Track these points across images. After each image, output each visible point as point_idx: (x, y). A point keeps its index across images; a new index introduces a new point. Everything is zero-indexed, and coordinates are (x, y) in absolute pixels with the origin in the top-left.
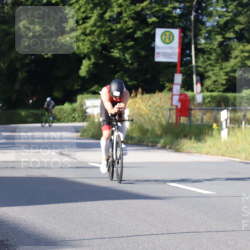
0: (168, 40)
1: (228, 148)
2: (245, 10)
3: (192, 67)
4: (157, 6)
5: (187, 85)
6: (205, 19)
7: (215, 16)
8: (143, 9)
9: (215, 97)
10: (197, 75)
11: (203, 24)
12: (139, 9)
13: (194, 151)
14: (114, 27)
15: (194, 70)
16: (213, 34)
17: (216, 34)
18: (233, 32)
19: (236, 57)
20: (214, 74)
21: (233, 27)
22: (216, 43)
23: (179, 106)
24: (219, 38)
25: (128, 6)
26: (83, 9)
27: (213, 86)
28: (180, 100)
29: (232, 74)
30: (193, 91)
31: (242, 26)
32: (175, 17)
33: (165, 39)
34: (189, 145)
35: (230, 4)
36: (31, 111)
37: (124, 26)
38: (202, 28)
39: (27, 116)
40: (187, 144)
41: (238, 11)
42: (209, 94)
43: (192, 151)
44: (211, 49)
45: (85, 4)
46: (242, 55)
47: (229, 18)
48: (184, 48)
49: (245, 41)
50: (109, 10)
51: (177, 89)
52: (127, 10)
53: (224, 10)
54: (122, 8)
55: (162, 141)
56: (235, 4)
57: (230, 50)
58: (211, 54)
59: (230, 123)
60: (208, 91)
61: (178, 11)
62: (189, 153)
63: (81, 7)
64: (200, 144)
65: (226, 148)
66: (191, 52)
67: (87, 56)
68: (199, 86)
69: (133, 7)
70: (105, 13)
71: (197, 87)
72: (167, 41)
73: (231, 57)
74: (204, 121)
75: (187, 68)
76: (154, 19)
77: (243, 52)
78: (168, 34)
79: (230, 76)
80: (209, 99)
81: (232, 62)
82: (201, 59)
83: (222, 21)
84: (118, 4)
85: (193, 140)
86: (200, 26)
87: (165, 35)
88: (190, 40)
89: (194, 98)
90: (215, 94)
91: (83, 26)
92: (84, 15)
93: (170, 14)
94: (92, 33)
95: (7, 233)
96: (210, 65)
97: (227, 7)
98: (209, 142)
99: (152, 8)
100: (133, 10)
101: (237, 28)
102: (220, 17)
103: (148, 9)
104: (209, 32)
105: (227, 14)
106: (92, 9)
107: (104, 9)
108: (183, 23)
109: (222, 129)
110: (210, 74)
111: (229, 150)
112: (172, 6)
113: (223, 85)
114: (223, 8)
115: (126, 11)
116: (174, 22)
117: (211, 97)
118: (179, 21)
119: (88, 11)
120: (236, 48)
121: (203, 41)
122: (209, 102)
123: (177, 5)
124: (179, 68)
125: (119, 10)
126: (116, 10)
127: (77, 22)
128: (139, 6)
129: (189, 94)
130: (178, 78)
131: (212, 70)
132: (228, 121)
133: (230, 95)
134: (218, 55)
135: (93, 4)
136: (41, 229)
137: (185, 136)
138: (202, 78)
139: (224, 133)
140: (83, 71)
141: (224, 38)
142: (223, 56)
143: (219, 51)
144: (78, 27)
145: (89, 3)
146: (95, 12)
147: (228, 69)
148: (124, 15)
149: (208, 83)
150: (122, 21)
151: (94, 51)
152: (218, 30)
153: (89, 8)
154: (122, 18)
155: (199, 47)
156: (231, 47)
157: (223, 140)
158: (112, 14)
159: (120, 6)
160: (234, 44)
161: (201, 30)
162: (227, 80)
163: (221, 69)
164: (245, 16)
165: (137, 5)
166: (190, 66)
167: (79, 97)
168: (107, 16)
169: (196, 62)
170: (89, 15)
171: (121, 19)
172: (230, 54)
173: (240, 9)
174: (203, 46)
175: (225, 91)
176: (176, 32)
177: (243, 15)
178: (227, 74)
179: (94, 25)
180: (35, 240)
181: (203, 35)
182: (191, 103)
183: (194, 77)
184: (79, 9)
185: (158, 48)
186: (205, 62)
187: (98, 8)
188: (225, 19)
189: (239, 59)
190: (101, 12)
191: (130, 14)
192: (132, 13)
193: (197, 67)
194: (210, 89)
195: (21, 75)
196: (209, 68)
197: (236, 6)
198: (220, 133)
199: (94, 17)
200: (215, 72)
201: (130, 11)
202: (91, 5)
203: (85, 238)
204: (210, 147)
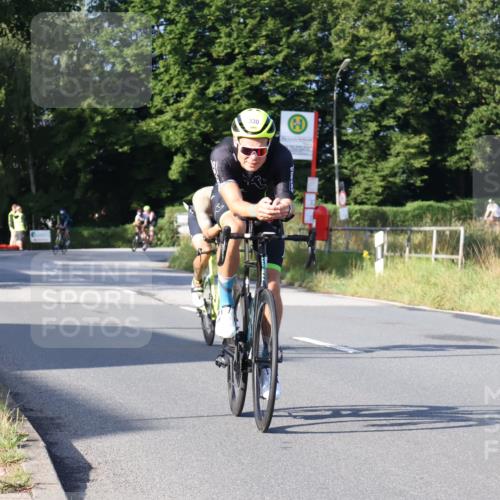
0: (298, 127)
1: (384, 285)
2: (411, 87)
3: (334, 168)
4: (284, 78)
5: (327, 194)
6: (353, 98)
7: (368, 94)
8: (263, 83)
9: (367, 212)
10: (340, 180)
11: (351, 105)
12: (258, 82)
13: (334, 290)
14: (220, 108)
15: (337, 171)
16: (365, 120)
17: (368, 121)
18: (394, 118)
19: (398, 154)
20: (365, 178)
21: (394, 111)
22: (369, 133)
23: (314, 225)
24: (373, 126)
25: (240, 78)
26: (175, 82)
27: (363, 196)
28: (315, 216)
29: (391, 179)
30: (334, 203)
31: (406, 110)
32: (310, 94)
33: (294, 127)
34: (327, 282)
35: (390, 78)
36: (97, 229)
37: (235, 108)
38: (348, 111)
39: (92, 237)
40: (324, 279)
41: (401, 88)
42: (357, 207)
43: (330, 290)
44: (361, 141)
45: (178, 74)
46: (406, 151)
47: (387, 97)
48: (322, 140)
49: (410, 131)
50: (214, 84)
51: (311, 199)
52: (240, 84)
53: (381, 85)
54: (233, 81)
55: (288, 275)
56: (396, 76)
57: (389, 145)
58: (361, 149)
59: (388, 251)
60: (356, 203)
61: (314, 86)
62: (328, 293)
63: (172, 79)
64: (343, 281)
65: (381, 287)
66: (333, 146)
67: (179, 150)
68: (343, 195)
69: (248, 80)
70: (207, 87)
71: (341, 197)
72: (297, 129)
73: (390, 155)
74: (350, 247)
75: (326, 170)
76: (278, 97)
77: (407, 146)
78: (298, 119)
79: (389, 182)
80: (358, 215)
81: (392, 162)
82: (347, 157)
83: (378, 101)
84: (226, 76)
85: (333, 276)
86: (345, 108)
87: (295, 121)
88: (332, 128)
89: (335, 212)
90: (366, 207)
91: (175, 106)
92: (177, 90)
93: (302, 91)
94: (188, 116)
95: (59, 407)
96: (360, 165)
97: (384, 80)
98: (357, 278)
99: (277, 81)
100: (248, 83)
101: (399, 111)
102: (374, 95)
103: (270, 82)
104: (358, 118)
105: (385, 92)
106: (189, 82)
107: (206, 82)
108: (320, 103)
109: (376, 259)
110: (360, 178)
111: (386, 290)
112: (305, 79)
113: (378, 194)
114: (378, 82)
115: (237, 86)
116: (308, 102)
117: (361, 211)
118: (314, 101)
119: (183, 85)
120: (398, 141)
121: (350, 131)
122: (358, 219)
123: (312, 77)
124: (314, 169)
125: (228, 83)
126: (224, 83)
127: (166, 101)
128: (257, 79)
129: (329, 207)
130: (313, 184)
131: (363, 173)
132: (385, 247)
133: (388, 209)
134: (372, 150)
135: (190, 74)
136: (108, 402)
137: (323, 269)
138: (348, 184)
139: (379, 264)
140: (174, 173)
141: (380, 126)
142: (378, 152)
143: (372, 144)
144: (168, 108)
145: (184, 74)
146: (193, 85)
147: (386, 172)
148: (236, 91)
149: (356, 191)
150: (231, 100)
151: (191, 143)
152: (372, 114)
153: (183, 80)
154: (233, 95)
155: (344, 138)
156: (391, 139)
157: (377, 276)
158: (219, 89)
159: (230, 77)
160: (396, 134)
161: (347, 114)
162: (385, 188)
163: (376, 171)
164: (410, 94)
165: (254, 76)
166: (330, 166)
167: (168, 210)
168: (210, 91)
169: (339, 161)
170: (184, 91)
171: (230, 97)
172: (389, 149)
173: (404, 84)
174: (349, 138)
175: (381, 204)
176: (310, 117)
177: (408, 93)
178: (384, 178)
179: (191, 106)
180: (100, 417)
181: (350, 121)
182: (331, 220)
183: (337, 182)
184: (169, 82)
185: (285, 139)
186: (353, 161)
187: (197, 80)
188: (382, 98)
189: (402, 157)
190: (201, 86)
191: (243, 90)
192: (247, 89)
193: (341, 167)
194: (359, 200)
195: (84, 178)
196: (357, 169)
197: (398, 80)
198: (373, 265)
199: (192, 94)
200: (367, 175)
201: (243, 86)
202: (187, 77)
203: (173, 415)
204: (358, 285)
